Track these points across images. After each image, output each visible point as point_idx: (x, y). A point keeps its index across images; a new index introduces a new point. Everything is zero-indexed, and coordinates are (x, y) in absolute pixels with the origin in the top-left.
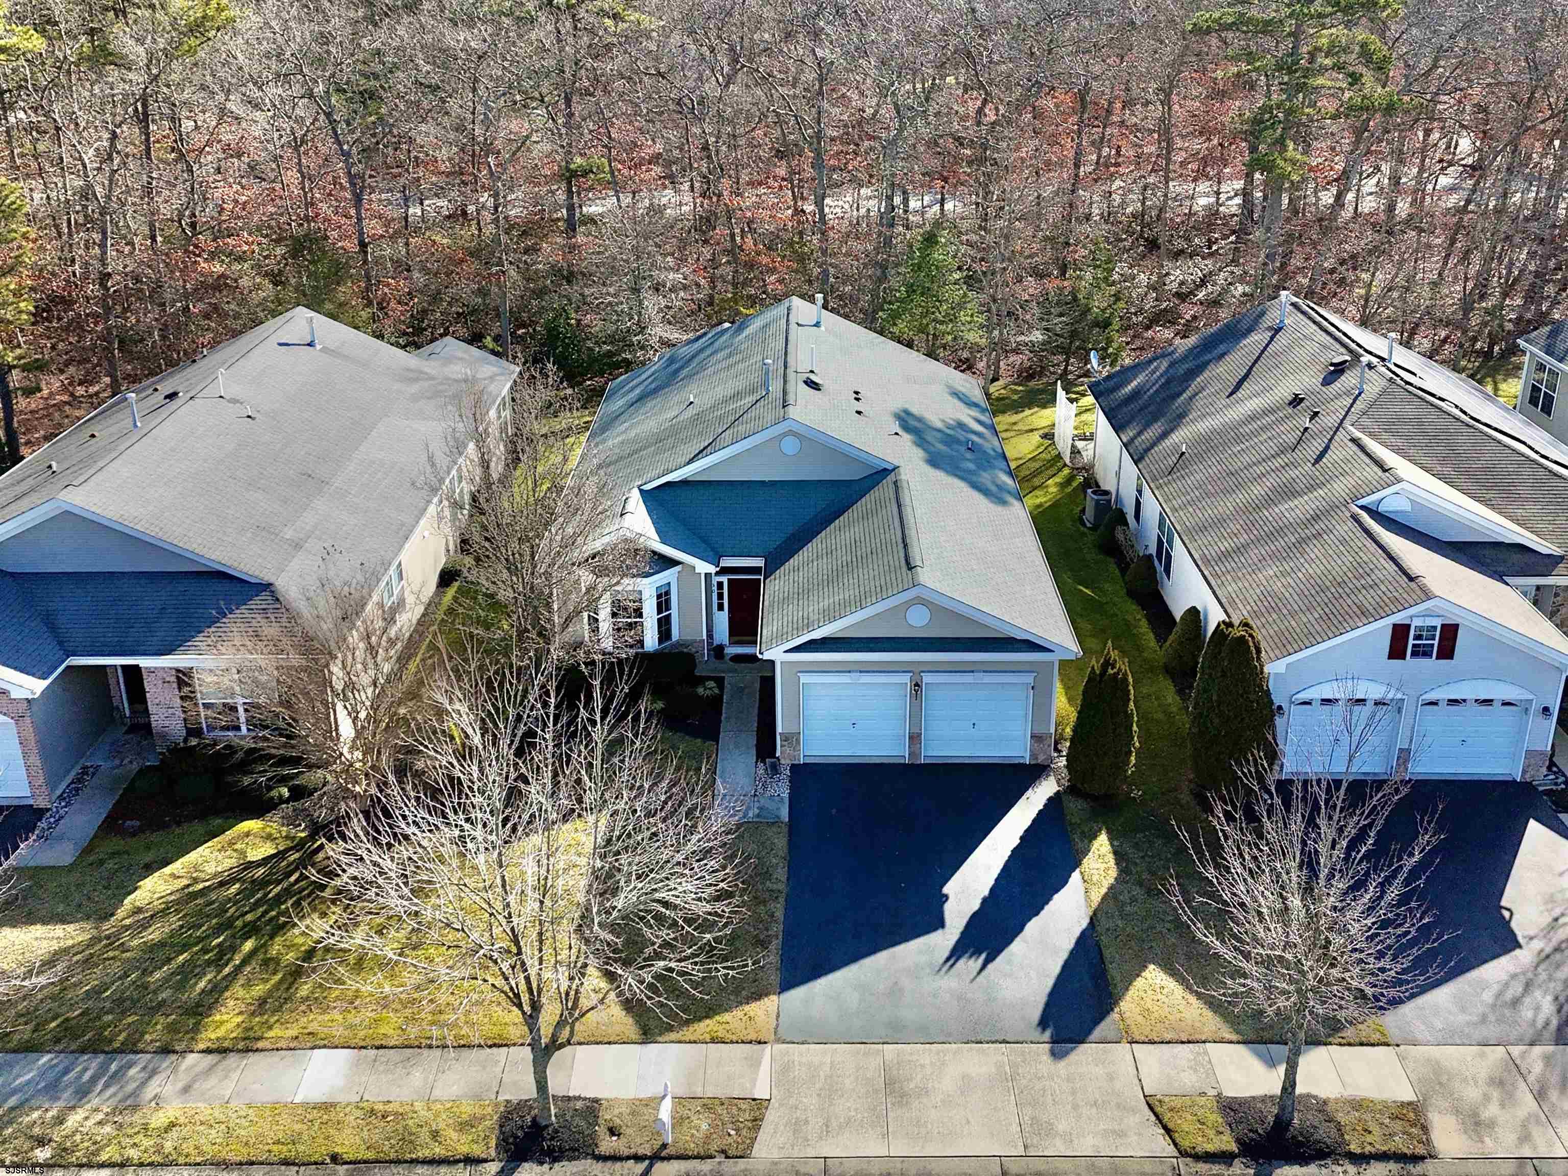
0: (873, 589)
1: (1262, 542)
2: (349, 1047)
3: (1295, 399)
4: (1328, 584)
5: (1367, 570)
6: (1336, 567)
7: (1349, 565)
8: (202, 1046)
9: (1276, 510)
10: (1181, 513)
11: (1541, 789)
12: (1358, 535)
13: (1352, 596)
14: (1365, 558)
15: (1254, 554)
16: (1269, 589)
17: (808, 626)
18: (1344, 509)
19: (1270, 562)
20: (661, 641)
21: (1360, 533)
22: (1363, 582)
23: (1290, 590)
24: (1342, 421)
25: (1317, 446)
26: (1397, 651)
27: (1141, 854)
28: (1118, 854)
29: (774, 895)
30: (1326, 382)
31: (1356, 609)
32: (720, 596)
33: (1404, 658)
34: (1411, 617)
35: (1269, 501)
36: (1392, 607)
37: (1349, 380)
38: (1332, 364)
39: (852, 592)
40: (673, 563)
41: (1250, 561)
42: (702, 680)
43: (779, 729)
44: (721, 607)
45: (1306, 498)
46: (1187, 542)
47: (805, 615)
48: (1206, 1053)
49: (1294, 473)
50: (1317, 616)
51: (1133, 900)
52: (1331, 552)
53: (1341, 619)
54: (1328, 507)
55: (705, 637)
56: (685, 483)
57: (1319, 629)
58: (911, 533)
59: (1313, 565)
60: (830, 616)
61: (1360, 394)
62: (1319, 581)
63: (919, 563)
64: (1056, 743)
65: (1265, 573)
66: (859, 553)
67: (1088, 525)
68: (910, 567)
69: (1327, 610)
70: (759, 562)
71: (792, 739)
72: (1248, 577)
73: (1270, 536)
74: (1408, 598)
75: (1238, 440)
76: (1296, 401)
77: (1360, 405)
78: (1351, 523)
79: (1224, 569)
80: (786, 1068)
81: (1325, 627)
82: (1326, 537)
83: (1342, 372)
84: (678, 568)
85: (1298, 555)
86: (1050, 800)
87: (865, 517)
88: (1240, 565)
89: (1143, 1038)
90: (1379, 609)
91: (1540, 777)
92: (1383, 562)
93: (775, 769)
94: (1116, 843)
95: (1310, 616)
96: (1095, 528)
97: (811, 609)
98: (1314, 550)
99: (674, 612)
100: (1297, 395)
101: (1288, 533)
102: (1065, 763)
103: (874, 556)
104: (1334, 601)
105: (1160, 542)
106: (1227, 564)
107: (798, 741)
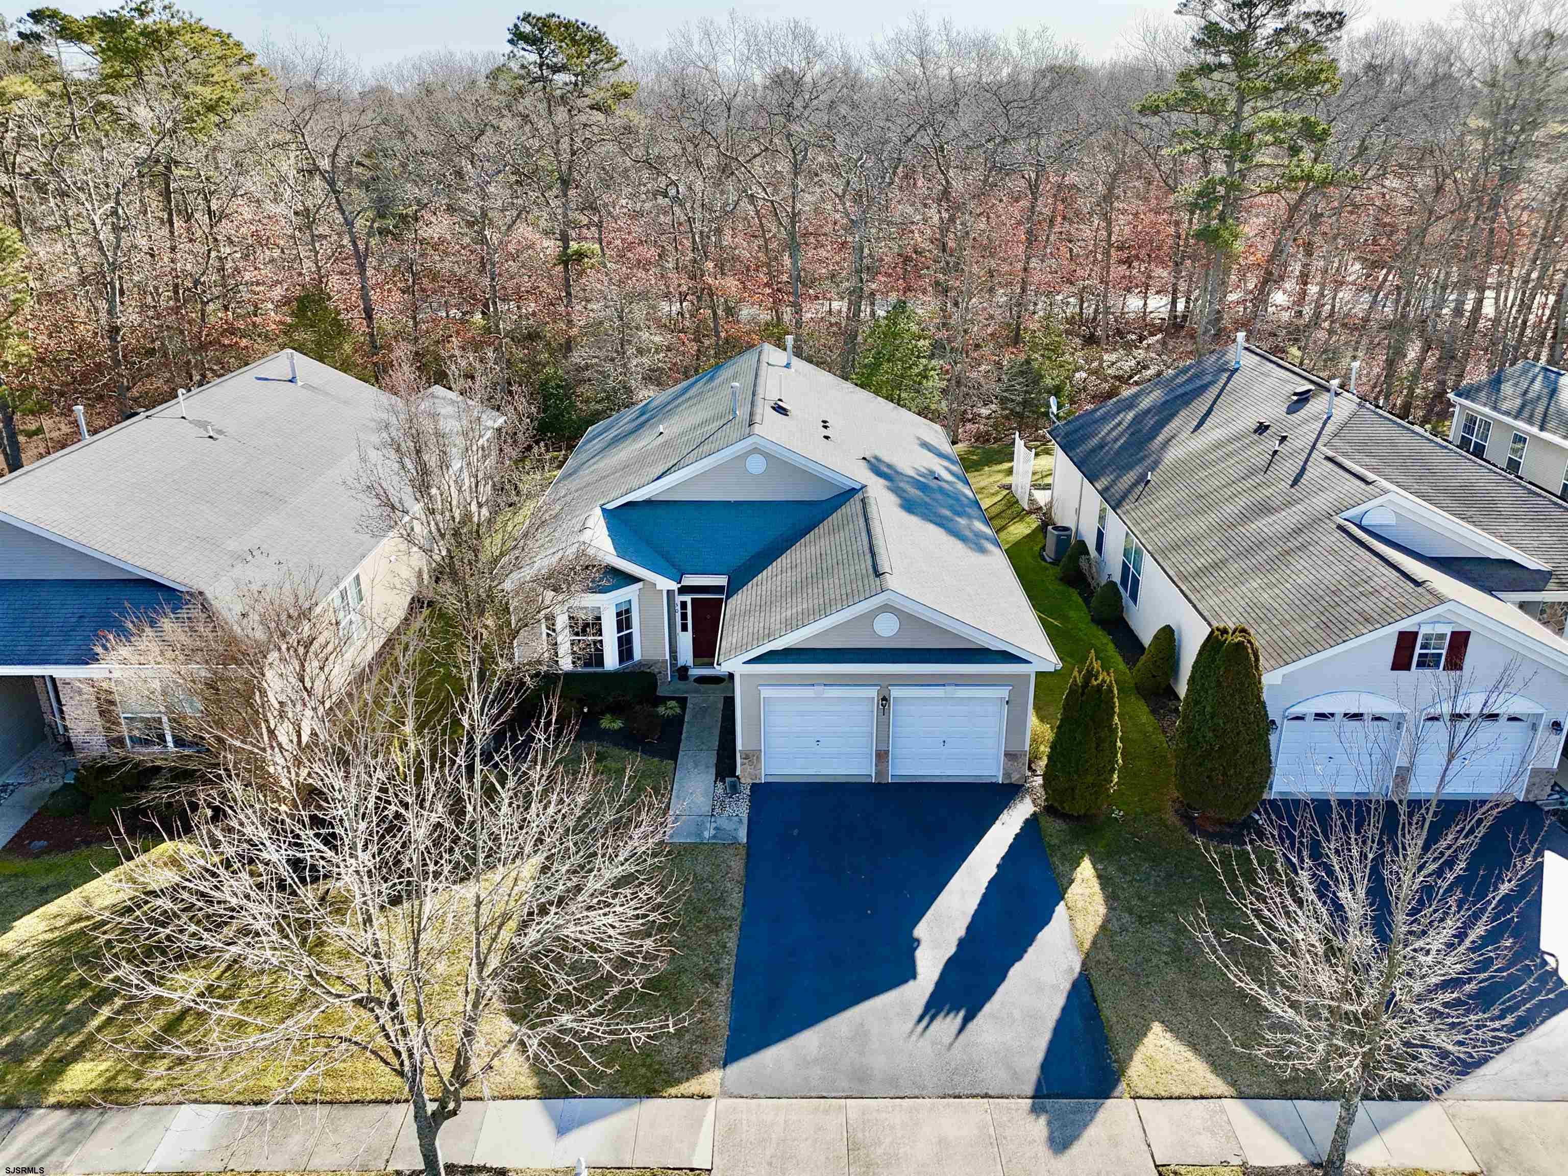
0: (838, 597)
1: (1242, 557)
2: (223, 1103)
3: (1259, 428)
4: (1322, 593)
5: (1364, 577)
6: (1328, 576)
7: (1341, 573)
8: (52, 1100)
9: (1253, 526)
10: (1151, 534)
11: (1546, 809)
12: (1348, 544)
13: (1351, 604)
14: (1360, 566)
15: (1234, 567)
16: (1255, 601)
17: (770, 636)
18: (1327, 521)
19: (1253, 575)
20: (621, 661)
21: (1348, 542)
22: (1361, 589)
23: (1279, 600)
24: (1315, 444)
25: (1290, 468)
26: (1401, 662)
27: (1128, 878)
28: (1103, 879)
29: (727, 923)
30: (1291, 410)
31: (1356, 615)
32: (684, 616)
33: (1409, 669)
34: (1419, 625)
35: (1245, 517)
36: (1399, 612)
37: (1317, 406)
38: (1295, 394)
39: (816, 601)
40: (636, 580)
41: (1231, 575)
42: (664, 700)
43: (739, 746)
44: (684, 628)
45: (1284, 513)
46: (1160, 560)
47: (767, 625)
48: (1223, 1111)
49: (1268, 492)
50: (1313, 625)
51: (1123, 929)
52: (1320, 563)
53: (1342, 627)
54: (1310, 521)
55: (668, 657)
56: (649, 503)
57: (1317, 637)
58: (879, 543)
59: (1302, 576)
60: (791, 625)
61: (1329, 418)
62: (1310, 591)
63: (888, 570)
64: (1030, 763)
65: (1248, 585)
66: (824, 566)
67: (1049, 560)
68: (878, 574)
69: (1323, 618)
70: (721, 581)
71: (752, 757)
72: (1230, 590)
73: (1249, 552)
74: (1417, 603)
75: (1204, 466)
76: (1262, 429)
77: (1330, 428)
78: (1339, 534)
79: (1203, 584)
80: (732, 1129)
81: (1324, 635)
82: (1311, 548)
83: (1307, 400)
84: (640, 585)
85: (1283, 567)
86: (1027, 821)
87: (833, 531)
88: (1220, 579)
89: (1148, 1093)
90: (1384, 615)
91: (1543, 796)
92: (1382, 569)
93: (734, 789)
94: (1100, 867)
95: (1305, 625)
96: (1056, 562)
97: (773, 620)
98: (1300, 562)
99: (636, 630)
100: (1261, 423)
101: (1269, 547)
102: (1041, 782)
103: (841, 566)
104: (1331, 610)
105: (1125, 568)
106: (1205, 579)
107: (759, 758)
